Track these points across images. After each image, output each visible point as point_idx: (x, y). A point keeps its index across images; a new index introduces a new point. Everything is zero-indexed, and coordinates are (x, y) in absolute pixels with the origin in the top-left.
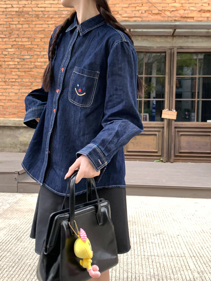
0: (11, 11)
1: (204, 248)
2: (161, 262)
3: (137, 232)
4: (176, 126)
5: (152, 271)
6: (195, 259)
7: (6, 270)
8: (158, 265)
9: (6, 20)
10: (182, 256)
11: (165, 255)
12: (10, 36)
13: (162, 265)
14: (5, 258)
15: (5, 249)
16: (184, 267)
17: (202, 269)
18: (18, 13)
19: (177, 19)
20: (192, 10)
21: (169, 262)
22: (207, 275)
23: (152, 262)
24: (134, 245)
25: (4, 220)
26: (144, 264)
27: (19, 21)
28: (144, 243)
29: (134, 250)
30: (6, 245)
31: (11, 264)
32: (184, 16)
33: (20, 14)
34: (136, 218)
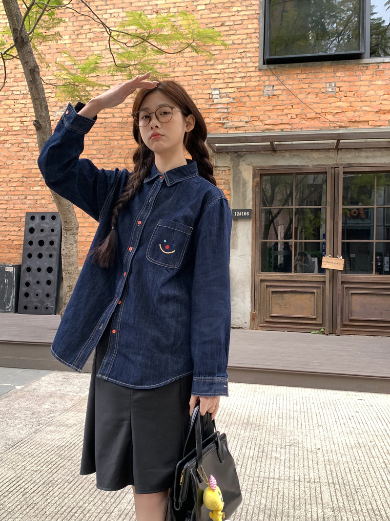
0: (111, 122)
1: (352, 472)
2: (281, 490)
3: (258, 442)
4: (343, 280)
5: (263, 501)
6: (334, 487)
7: (59, 486)
8: (275, 493)
9: (105, 134)
10: (315, 482)
11: (289, 479)
12: (110, 156)
13: (281, 493)
14: (62, 468)
15: (67, 456)
16: (313, 499)
17: (341, 505)
18: (120, 125)
19: (343, 124)
20: (366, 111)
21: (293, 490)
22: (345, 514)
23: (268, 489)
24: (248, 460)
25: (76, 413)
26: (255, 489)
27: (121, 136)
28: (264, 458)
29: (246, 468)
30: (69, 450)
31: (69, 477)
32: (354, 120)
33: (124, 126)
34: (262, 420)
